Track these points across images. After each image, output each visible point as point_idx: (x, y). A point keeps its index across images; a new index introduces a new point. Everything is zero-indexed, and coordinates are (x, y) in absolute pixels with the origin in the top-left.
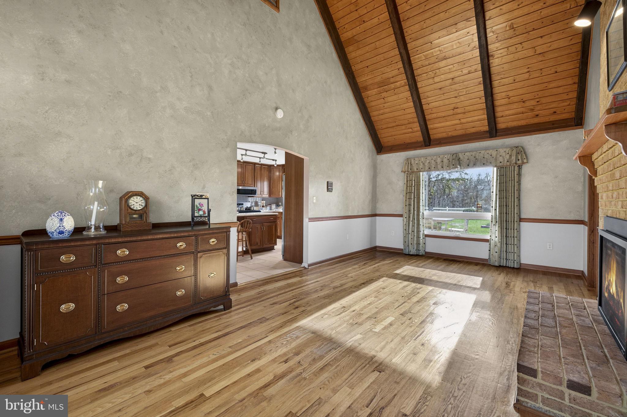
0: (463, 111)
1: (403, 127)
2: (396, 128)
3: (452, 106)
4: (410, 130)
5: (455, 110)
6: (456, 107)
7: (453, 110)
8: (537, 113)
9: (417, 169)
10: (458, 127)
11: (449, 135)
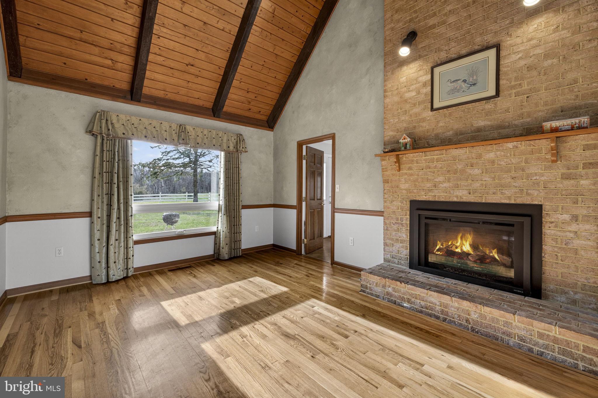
0: (197, 73)
1: (96, 50)
2: (76, 44)
3: (188, 60)
4: (109, 62)
5: (189, 66)
6: (192, 64)
7: (187, 65)
8: (251, 107)
9: (124, 134)
10: (183, 91)
11: (167, 97)
